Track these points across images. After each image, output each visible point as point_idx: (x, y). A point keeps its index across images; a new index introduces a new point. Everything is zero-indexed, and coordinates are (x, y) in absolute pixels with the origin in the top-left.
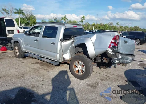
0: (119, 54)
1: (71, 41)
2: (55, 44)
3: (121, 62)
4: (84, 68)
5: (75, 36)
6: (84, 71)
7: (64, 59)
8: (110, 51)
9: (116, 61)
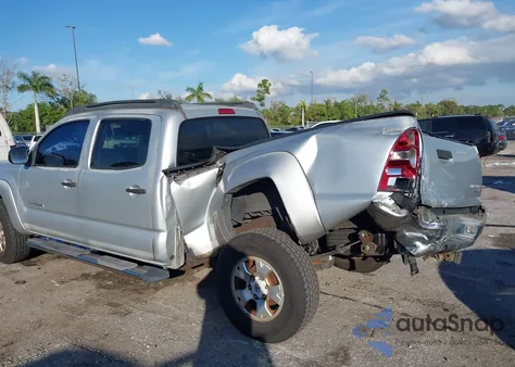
0: (429, 213)
1: (212, 173)
2: (143, 192)
3: (439, 249)
4: (280, 287)
5: (228, 151)
6: (281, 303)
7: (188, 252)
8: (386, 203)
9: (418, 243)
